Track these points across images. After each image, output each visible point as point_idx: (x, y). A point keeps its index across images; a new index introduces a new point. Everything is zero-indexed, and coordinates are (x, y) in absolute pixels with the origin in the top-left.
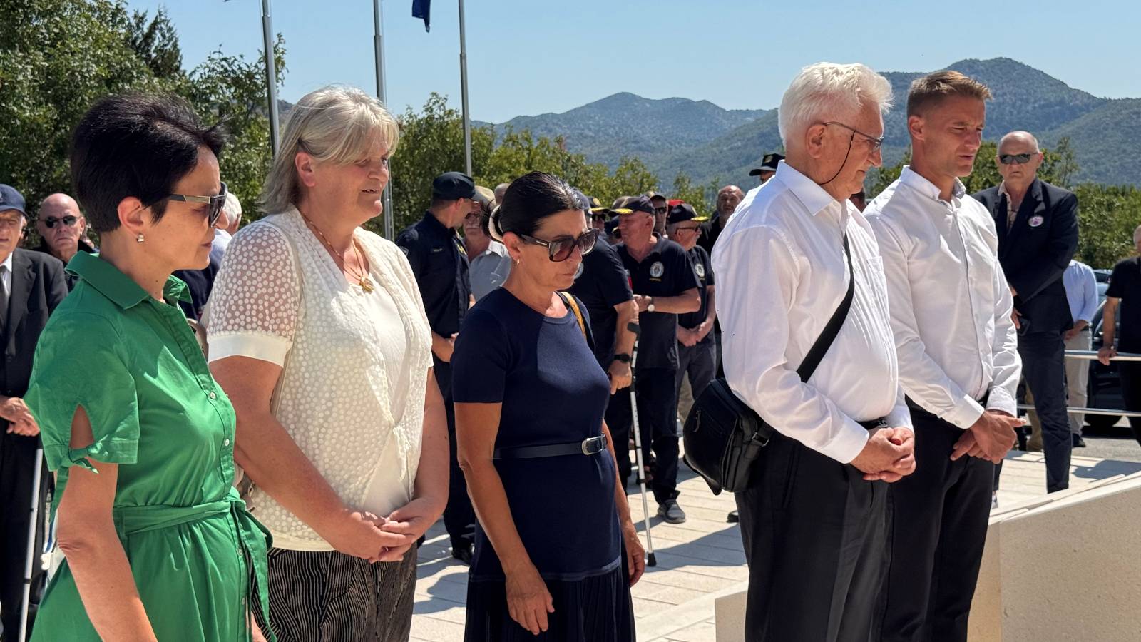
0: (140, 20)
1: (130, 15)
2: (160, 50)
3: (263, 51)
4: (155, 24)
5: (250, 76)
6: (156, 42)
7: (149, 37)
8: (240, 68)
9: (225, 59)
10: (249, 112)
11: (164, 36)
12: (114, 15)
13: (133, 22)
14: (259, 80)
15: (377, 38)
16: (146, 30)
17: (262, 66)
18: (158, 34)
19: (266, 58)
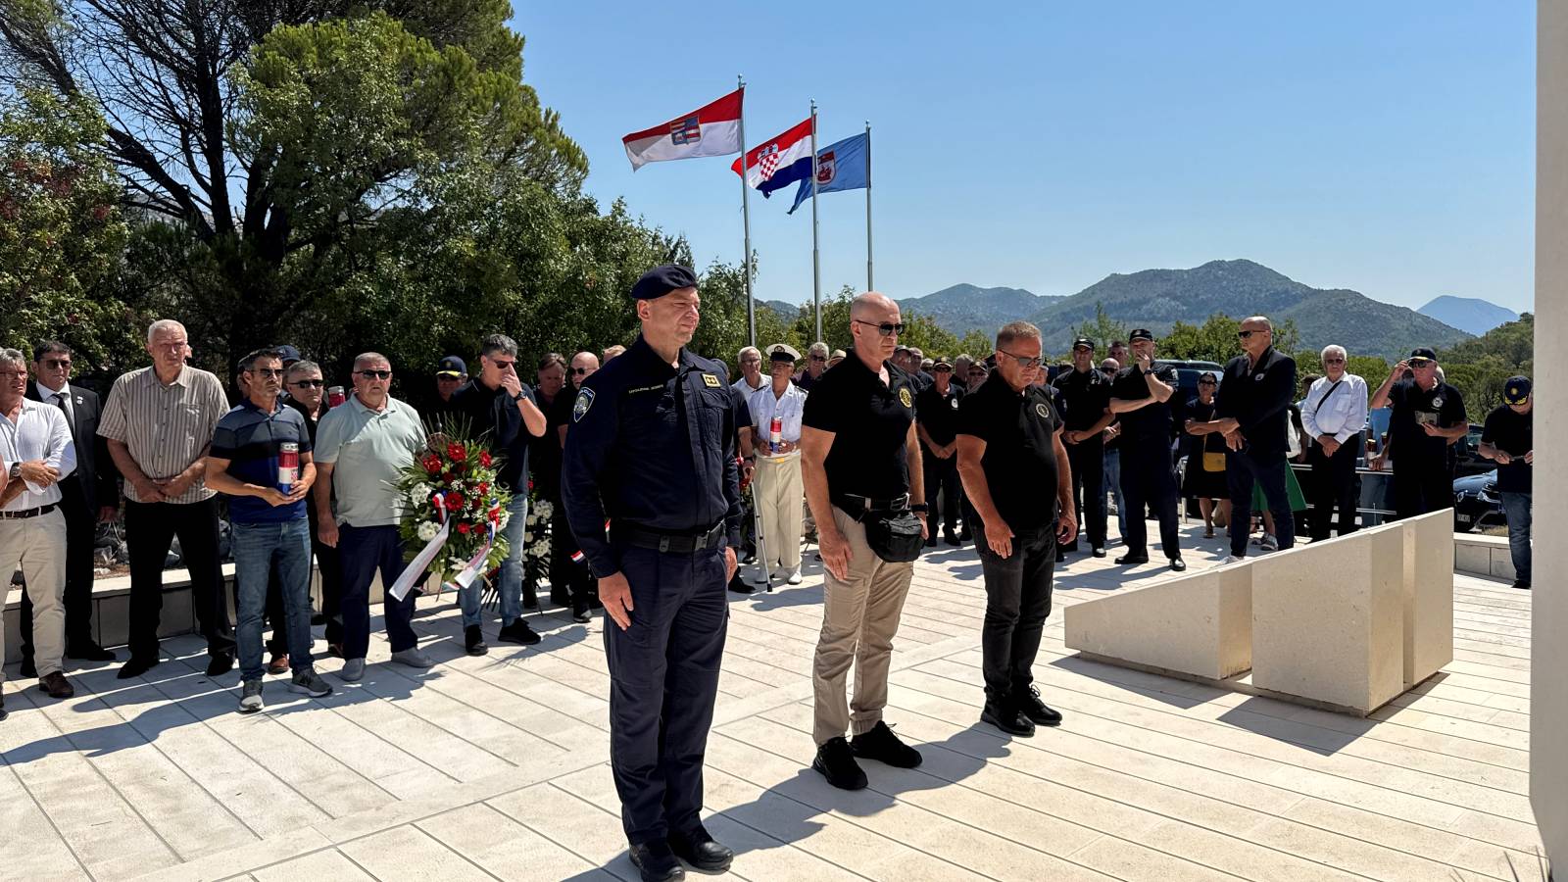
0: (669, 241)
1: (663, 240)
2: (681, 261)
3: (744, 261)
4: (678, 244)
5: (735, 276)
6: (678, 256)
7: (673, 252)
8: (729, 272)
9: (719, 266)
10: (734, 299)
11: (683, 252)
12: (654, 240)
13: (665, 243)
14: (740, 279)
15: (815, 251)
16: (672, 248)
17: (743, 270)
18: (679, 249)
19: (745, 266)
